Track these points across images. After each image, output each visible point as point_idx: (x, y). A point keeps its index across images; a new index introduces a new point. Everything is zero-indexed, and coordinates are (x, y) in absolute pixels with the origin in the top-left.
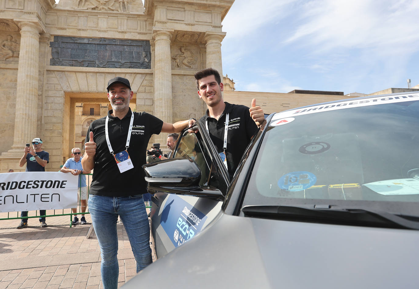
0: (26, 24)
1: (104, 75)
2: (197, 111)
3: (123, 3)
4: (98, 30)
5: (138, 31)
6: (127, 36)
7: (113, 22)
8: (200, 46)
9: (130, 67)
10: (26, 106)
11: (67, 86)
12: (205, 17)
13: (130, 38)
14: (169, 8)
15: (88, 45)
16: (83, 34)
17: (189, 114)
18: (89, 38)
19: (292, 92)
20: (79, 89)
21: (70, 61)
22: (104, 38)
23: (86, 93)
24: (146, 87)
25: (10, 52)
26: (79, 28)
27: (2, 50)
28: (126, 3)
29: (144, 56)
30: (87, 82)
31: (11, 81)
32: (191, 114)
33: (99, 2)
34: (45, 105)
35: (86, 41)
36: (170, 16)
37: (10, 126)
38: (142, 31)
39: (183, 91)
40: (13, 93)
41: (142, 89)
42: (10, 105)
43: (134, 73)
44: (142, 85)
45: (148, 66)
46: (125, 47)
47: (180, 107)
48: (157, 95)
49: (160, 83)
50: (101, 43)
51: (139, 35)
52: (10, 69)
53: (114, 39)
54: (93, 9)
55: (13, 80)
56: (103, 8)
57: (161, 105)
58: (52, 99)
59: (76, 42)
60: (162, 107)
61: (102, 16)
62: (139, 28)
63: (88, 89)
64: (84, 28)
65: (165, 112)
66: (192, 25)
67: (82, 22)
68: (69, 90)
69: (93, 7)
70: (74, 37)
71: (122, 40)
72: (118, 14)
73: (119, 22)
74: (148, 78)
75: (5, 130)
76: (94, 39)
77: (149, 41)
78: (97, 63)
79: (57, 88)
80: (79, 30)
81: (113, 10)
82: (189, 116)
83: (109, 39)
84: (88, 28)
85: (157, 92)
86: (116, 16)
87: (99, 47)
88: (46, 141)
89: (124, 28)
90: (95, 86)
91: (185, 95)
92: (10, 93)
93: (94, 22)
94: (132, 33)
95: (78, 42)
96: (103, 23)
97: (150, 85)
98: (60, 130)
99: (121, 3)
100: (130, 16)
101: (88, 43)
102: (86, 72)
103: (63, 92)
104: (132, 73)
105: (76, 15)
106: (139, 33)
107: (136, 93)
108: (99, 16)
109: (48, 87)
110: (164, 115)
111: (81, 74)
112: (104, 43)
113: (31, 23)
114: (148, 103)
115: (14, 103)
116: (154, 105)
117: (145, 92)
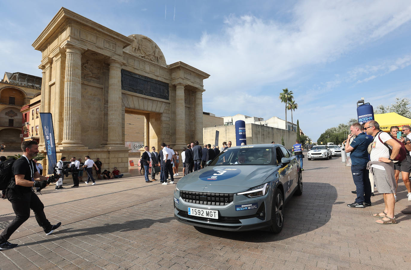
0: (118, 63)
1: (147, 100)
3: (157, 58)
4: (145, 71)
5: (164, 77)
6: (159, 79)
7: (153, 68)
8: (190, 92)
9: (159, 98)
11: (127, 104)
12: (198, 80)
13: (160, 80)
14: (185, 72)
15: (139, 80)
16: (137, 72)
18: (139, 75)
20: (134, 106)
21: (129, 88)
22: (148, 77)
24: (167, 110)
25: (90, 73)
26: (135, 67)
27: (84, 70)
28: (159, 58)
29: (166, 92)
30: (139, 103)
31: (91, 95)
33: (146, 53)
35: (137, 76)
36: (186, 76)
38: (165, 78)
40: (93, 104)
41: (165, 111)
42: (91, 112)
43: (162, 102)
44: (165, 109)
45: (168, 99)
46: (157, 85)
48: (179, 117)
49: (181, 111)
50: (146, 80)
51: (164, 80)
52: (90, 86)
53: (152, 79)
54: (142, 57)
55: (93, 94)
56: (148, 58)
59: (132, 76)
60: (182, 124)
61: (147, 63)
62: (165, 76)
64: (137, 68)
66: (194, 83)
67: (136, 64)
68: (128, 107)
69: (142, 56)
70: (131, 72)
71: (156, 80)
72: (155, 64)
73: (156, 69)
74: (168, 105)
75: (88, 131)
76: (142, 76)
77: (168, 84)
78: (144, 92)
80: (135, 69)
81: (152, 61)
83: (150, 78)
84: (139, 69)
86: (155, 65)
87: (144, 82)
89: (158, 74)
90: (143, 106)
92: (90, 103)
93: (143, 66)
94: (161, 78)
95: (134, 76)
96: (148, 68)
99: (156, 58)
100: (161, 67)
101: (139, 78)
102: (138, 97)
103: (125, 107)
104: (161, 101)
105: (133, 59)
106: (165, 79)
107: (162, 113)
108: (146, 63)
110: (183, 128)
111: (135, 97)
112: (147, 80)
113: (122, 63)
114: (168, 119)
115: (94, 111)
116: (171, 121)
117: (166, 113)
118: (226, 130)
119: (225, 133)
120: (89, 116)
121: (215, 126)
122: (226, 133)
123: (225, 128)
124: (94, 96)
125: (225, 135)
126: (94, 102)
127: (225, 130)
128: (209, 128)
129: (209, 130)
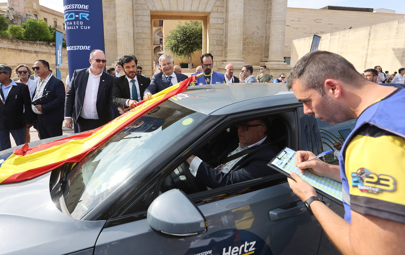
2: (260, 30)
10: (126, 25)
11: (153, 6)
17: (253, 32)
19: (325, 8)
20: (162, 8)
23: (168, 12)
24: (219, 7)
30: (169, 2)
32: (255, 32)
34: (135, 22)
37: (109, 41)
39: (249, 12)
40: (109, 12)
41: (215, 9)
44: (215, 5)
47: (246, 26)
48: (231, 15)
49: (234, 5)
57: (235, 25)
58: (141, 17)
60: (236, 26)
63: (170, 9)
65: (239, 31)
68: (155, 9)
79: (144, 8)
82: (253, 34)
85: (231, 13)
88: (138, 54)
90: (176, 6)
91: (251, 15)
92: (106, 12)
97: (221, 5)
98: (148, 45)
103: (149, 11)
107: (210, 13)
109: (137, 7)
110: (237, 34)
114: (220, 21)
115: (111, 21)
116: (225, 24)
117: (218, 12)
118: (370, 34)
119: (367, 39)
120: (106, 27)
121: (351, 28)
122: (369, 39)
123: (368, 31)
124: (110, 3)
125: (367, 43)
126: (110, 9)
127: (368, 34)
128: (338, 33)
129: (337, 37)
